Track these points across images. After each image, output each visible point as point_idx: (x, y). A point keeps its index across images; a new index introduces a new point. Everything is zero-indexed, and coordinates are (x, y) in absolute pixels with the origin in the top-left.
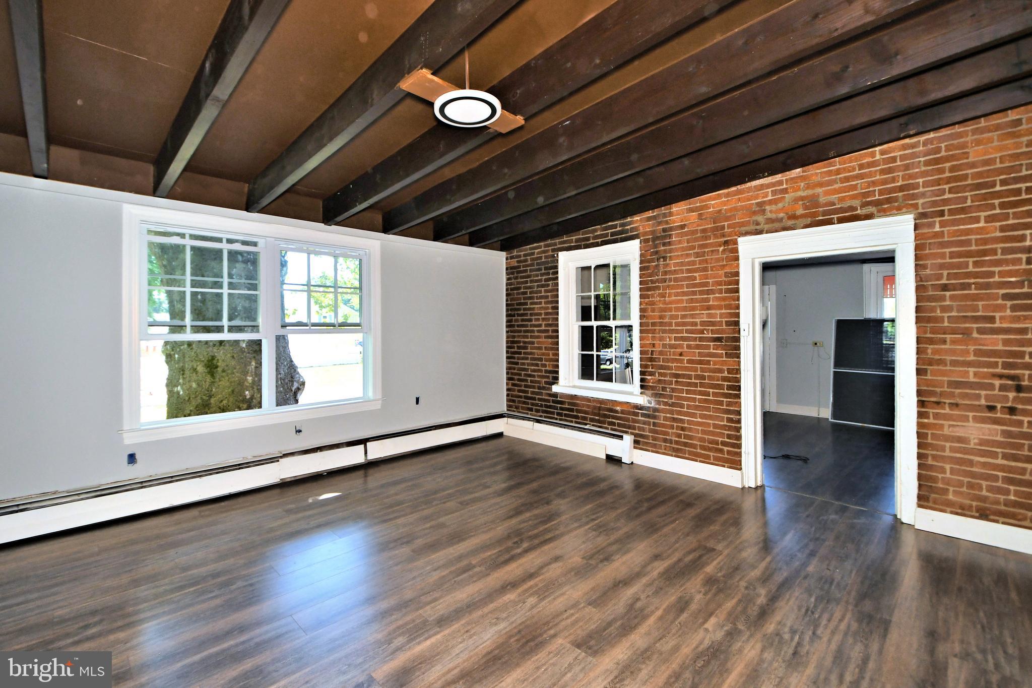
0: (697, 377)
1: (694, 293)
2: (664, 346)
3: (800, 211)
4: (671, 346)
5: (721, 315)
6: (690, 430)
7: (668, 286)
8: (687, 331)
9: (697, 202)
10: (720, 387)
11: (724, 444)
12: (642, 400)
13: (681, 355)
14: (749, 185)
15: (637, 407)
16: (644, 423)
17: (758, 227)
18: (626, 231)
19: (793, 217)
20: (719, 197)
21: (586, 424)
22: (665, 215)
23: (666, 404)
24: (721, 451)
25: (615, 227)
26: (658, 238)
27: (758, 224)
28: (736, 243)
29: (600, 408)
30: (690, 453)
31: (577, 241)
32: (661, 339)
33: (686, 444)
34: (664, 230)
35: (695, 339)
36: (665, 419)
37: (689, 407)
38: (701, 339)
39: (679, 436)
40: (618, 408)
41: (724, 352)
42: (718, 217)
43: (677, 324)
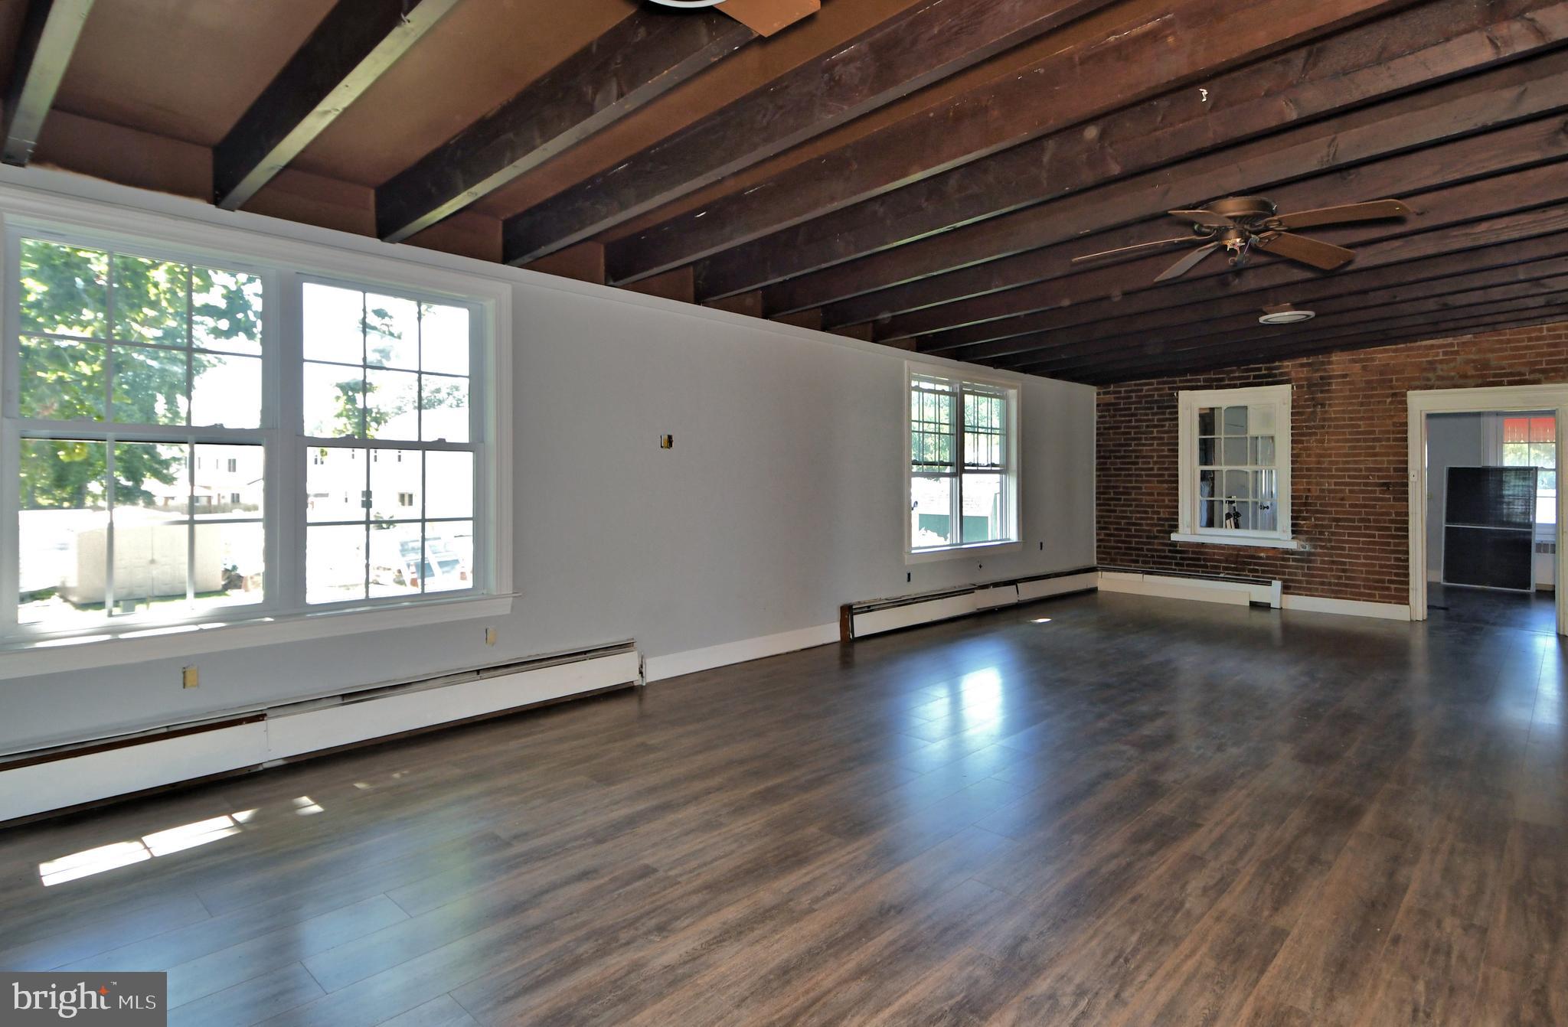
0: (1361, 520)
1: (1358, 440)
2: (1322, 491)
3: (1471, 372)
4: (1330, 491)
5: (1389, 462)
6: (1353, 571)
7: (1327, 433)
8: (1350, 477)
9: (1361, 354)
10: (1388, 529)
11: (1391, 582)
12: (1293, 545)
13: (1342, 499)
14: (1419, 343)
15: (1287, 552)
16: (1297, 568)
17: (1428, 383)
18: (1275, 376)
19: (1465, 376)
20: (1386, 351)
21: (1219, 573)
22: (1323, 363)
23: (1322, 547)
24: (1388, 589)
25: (1260, 369)
26: (1316, 385)
27: (1428, 379)
28: (1405, 395)
29: (1238, 556)
30: (1352, 593)
31: (1205, 380)
32: (1317, 484)
33: (1346, 585)
34: (1322, 378)
35: (1359, 484)
36: (1323, 562)
37: (1350, 549)
38: (1366, 485)
39: (1340, 578)
40: (1262, 555)
41: (1391, 496)
42: (1384, 370)
43: (1337, 470)
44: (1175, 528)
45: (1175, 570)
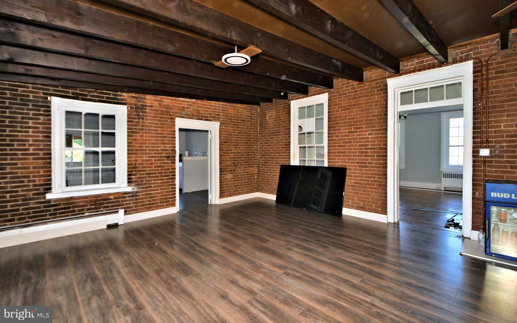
0: (159, 173)
1: (158, 137)
2: (143, 160)
3: (195, 114)
4: (146, 160)
5: (170, 147)
6: (155, 197)
7: (145, 132)
8: (154, 153)
9: (159, 98)
10: (169, 176)
11: (170, 198)
12: (130, 189)
13: (151, 164)
14: (179, 99)
15: (125, 193)
16: (130, 200)
17: (182, 115)
19: (193, 115)
20: (168, 99)
21: (84, 213)
22: (142, 98)
23: (142, 188)
24: (169, 201)
25: (110, 94)
26: (139, 108)
27: (182, 114)
28: (175, 119)
29: (96, 201)
30: (155, 207)
31: (73, 93)
32: (141, 157)
33: (153, 204)
34: (142, 105)
35: (158, 157)
36: (143, 195)
37: (155, 187)
38: (161, 157)
39: (150, 201)
40: (111, 197)
41: (170, 162)
42: (167, 107)
43: (150, 150)
44: (49, 189)
45: (49, 219)
